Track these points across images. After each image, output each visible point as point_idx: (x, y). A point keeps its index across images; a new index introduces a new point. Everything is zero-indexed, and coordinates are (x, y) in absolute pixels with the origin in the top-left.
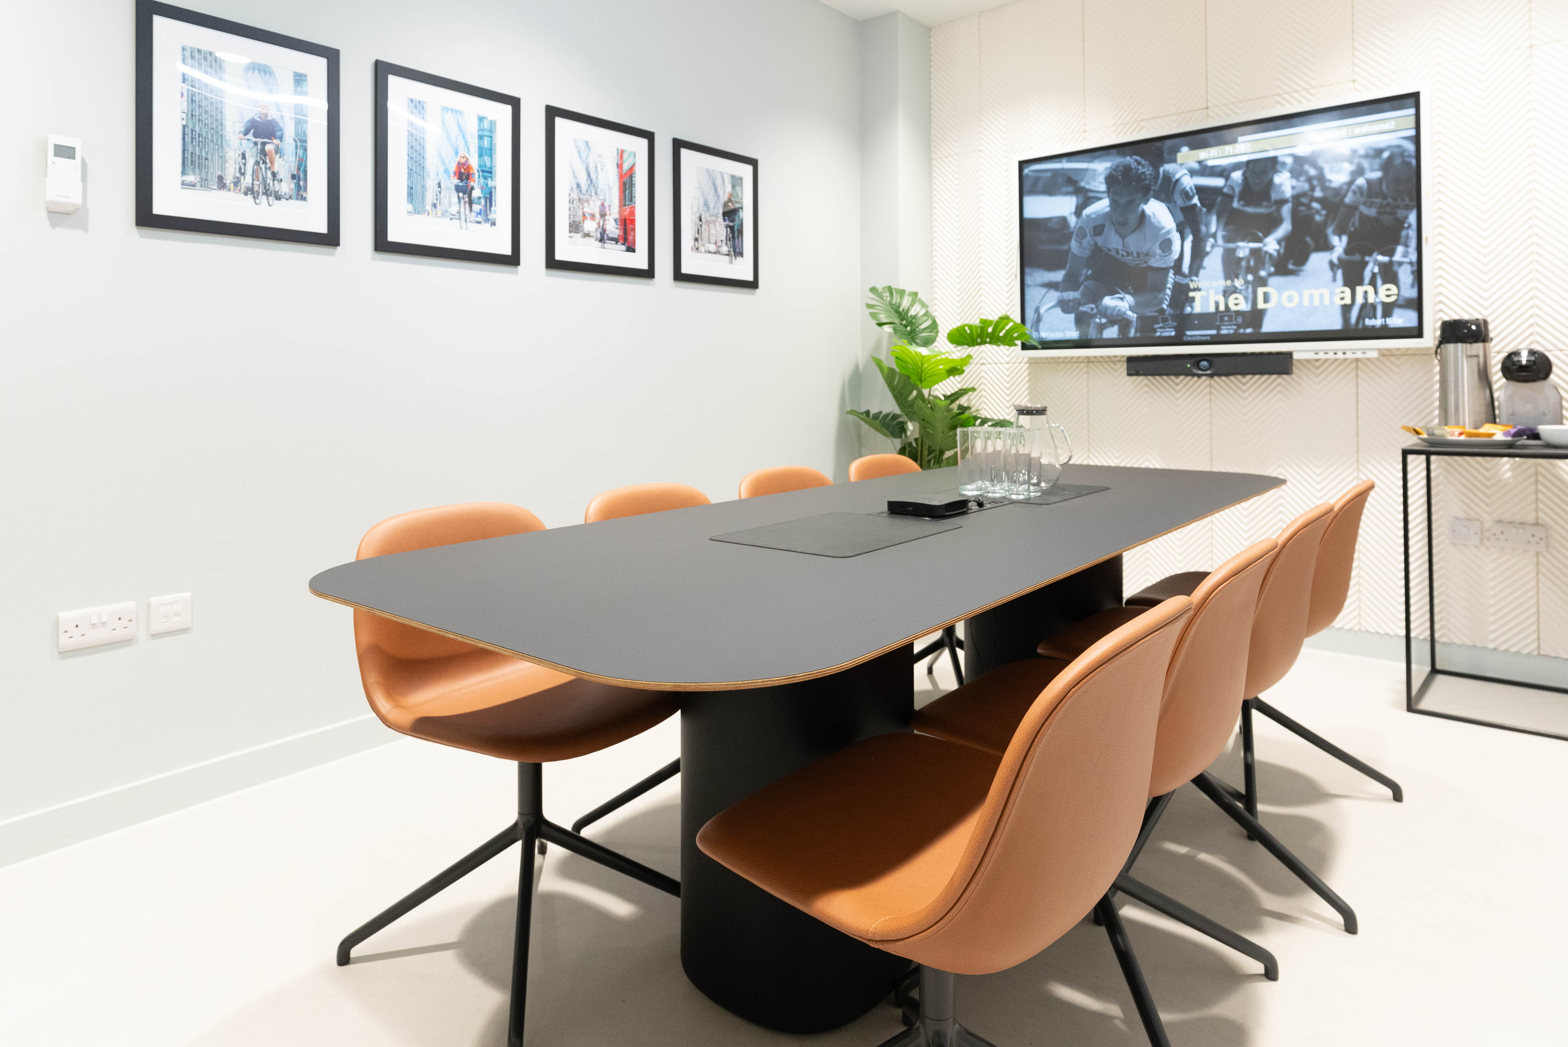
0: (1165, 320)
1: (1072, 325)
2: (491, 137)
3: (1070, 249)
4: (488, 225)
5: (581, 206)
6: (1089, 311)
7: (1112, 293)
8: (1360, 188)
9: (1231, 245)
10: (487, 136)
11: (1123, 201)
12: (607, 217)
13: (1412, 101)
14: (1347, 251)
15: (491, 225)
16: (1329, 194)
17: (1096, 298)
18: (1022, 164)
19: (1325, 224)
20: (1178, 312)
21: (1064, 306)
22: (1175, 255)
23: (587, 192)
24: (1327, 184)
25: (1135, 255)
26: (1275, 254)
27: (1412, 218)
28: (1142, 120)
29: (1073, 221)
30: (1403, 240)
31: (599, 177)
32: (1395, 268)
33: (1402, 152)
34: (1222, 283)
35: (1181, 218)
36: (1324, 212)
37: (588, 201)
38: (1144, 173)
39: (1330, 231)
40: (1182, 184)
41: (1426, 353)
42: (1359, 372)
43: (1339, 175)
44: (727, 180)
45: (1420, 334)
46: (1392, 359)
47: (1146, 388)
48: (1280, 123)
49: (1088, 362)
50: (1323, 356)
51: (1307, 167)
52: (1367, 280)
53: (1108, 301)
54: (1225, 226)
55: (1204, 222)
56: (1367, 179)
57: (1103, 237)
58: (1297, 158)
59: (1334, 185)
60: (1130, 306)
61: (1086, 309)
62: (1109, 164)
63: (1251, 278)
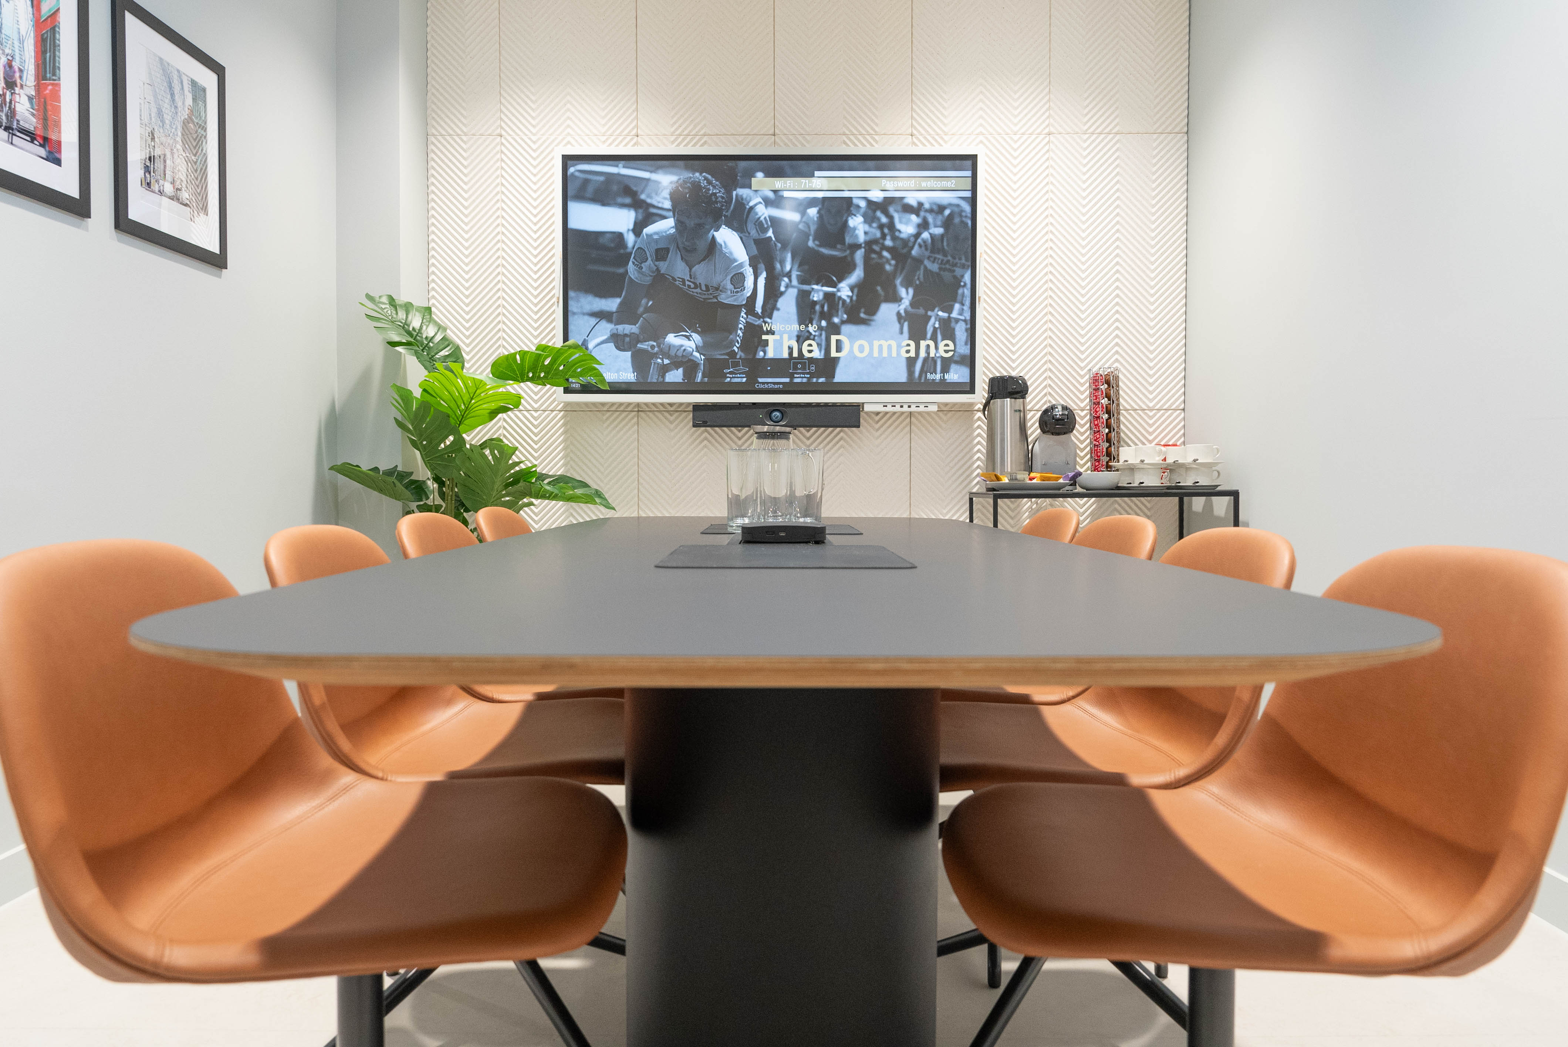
3: (626, 272)
6: (650, 349)
7: (676, 330)
8: (925, 241)
9: (806, 287)
11: (691, 223)
12: (17, 90)
13: (969, 163)
14: (913, 304)
16: (898, 243)
17: (658, 335)
18: (568, 160)
19: (894, 275)
20: (750, 357)
21: (619, 341)
22: (748, 292)
24: (897, 234)
25: (704, 288)
26: (848, 300)
29: (630, 239)
30: (959, 298)
32: (953, 324)
33: (961, 212)
34: (795, 327)
35: (755, 251)
36: (893, 262)
38: (715, 194)
39: (898, 282)
40: (757, 214)
41: (968, 409)
42: (912, 427)
43: (907, 227)
44: (187, 87)
45: (971, 390)
46: (940, 414)
47: (705, 442)
48: (855, 163)
49: (638, 411)
50: (889, 408)
51: (879, 214)
52: (929, 335)
53: (672, 339)
54: (800, 266)
55: (778, 258)
56: (930, 234)
57: (667, 263)
58: (870, 202)
59: (903, 236)
60: (697, 347)
61: (646, 347)
62: (674, 178)
63: (824, 323)
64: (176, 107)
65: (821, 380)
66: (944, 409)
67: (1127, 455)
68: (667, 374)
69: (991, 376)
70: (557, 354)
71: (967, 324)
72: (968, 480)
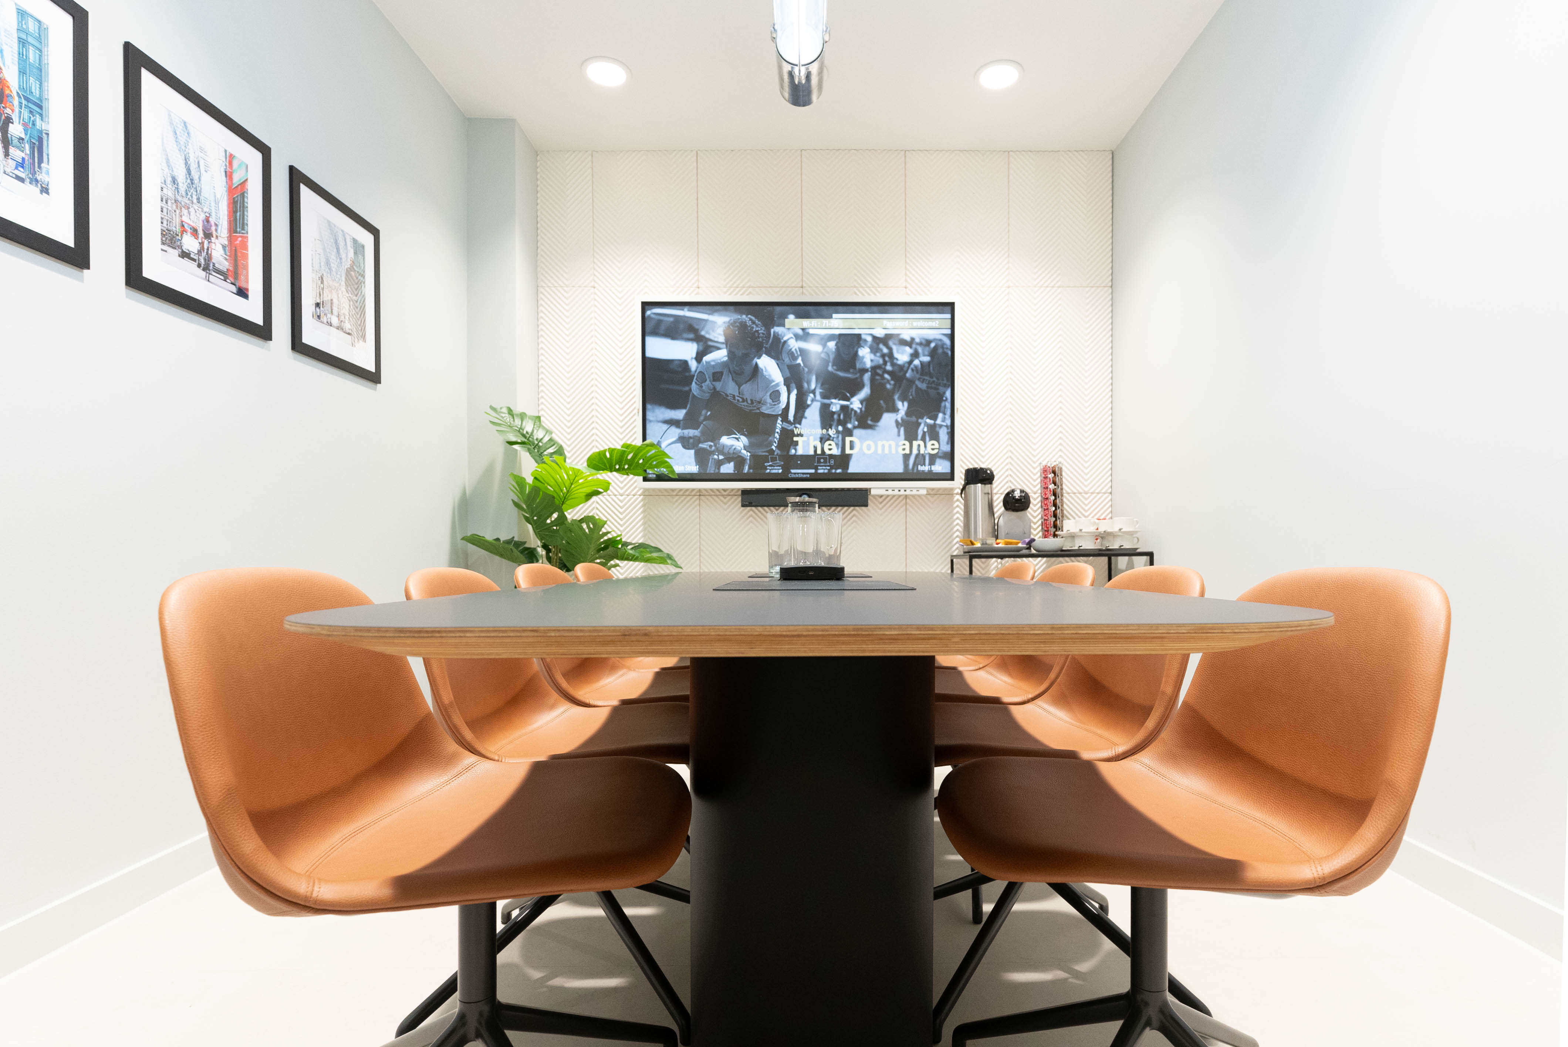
0: (773, 460)
1: (693, 460)
2: (40, 51)
3: (690, 390)
4: (35, 190)
5: (178, 211)
6: (708, 448)
7: (729, 433)
8: (916, 367)
9: (827, 401)
10: (33, 46)
11: (739, 353)
12: (213, 239)
13: (949, 308)
14: (908, 413)
15: (42, 192)
16: (896, 368)
17: (715, 438)
18: (645, 305)
19: (893, 392)
20: (785, 453)
21: (685, 442)
22: (783, 405)
23: (187, 194)
24: (895, 361)
25: (749, 402)
26: (859, 411)
27: (948, 394)
28: (749, 287)
29: (693, 365)
30: (942, 409)
31: (202, 178)
32: (937, 429)
33: (943, 345)
34: (819, 432)
35: (788, 374)
36: (892, 382)
37: (188, 208)
38: (757, 331)
39: (896, 397)
40: (789, 346)
41: (949, 493)
42: (908, 506)
43: (902, 356)
44: (350, 243)
45: (952, 478)
46: (929, 497)
47: (751, 518)
48: (863, 308)
49: (700, 495)
50: (890, 492)
51: (881, 346)
52: (920, 437)
53: (725, 440)
54: (822, 385)
55: (806, 379)
56: (920, 362)
57: (721, 383)
58: (875, 338)
59: (900, 362)
60: (744, 447)
61: (705, 446)
62: (727, 319)
63: (840, 428)
64: (341, 259)
65: (839, 471)
66: (932, 493)
67: (1069, 526)
68: (722, 467)
69: (967, 468)
70: (638, 451)
71: (948, 429)
72: (950, 546)
